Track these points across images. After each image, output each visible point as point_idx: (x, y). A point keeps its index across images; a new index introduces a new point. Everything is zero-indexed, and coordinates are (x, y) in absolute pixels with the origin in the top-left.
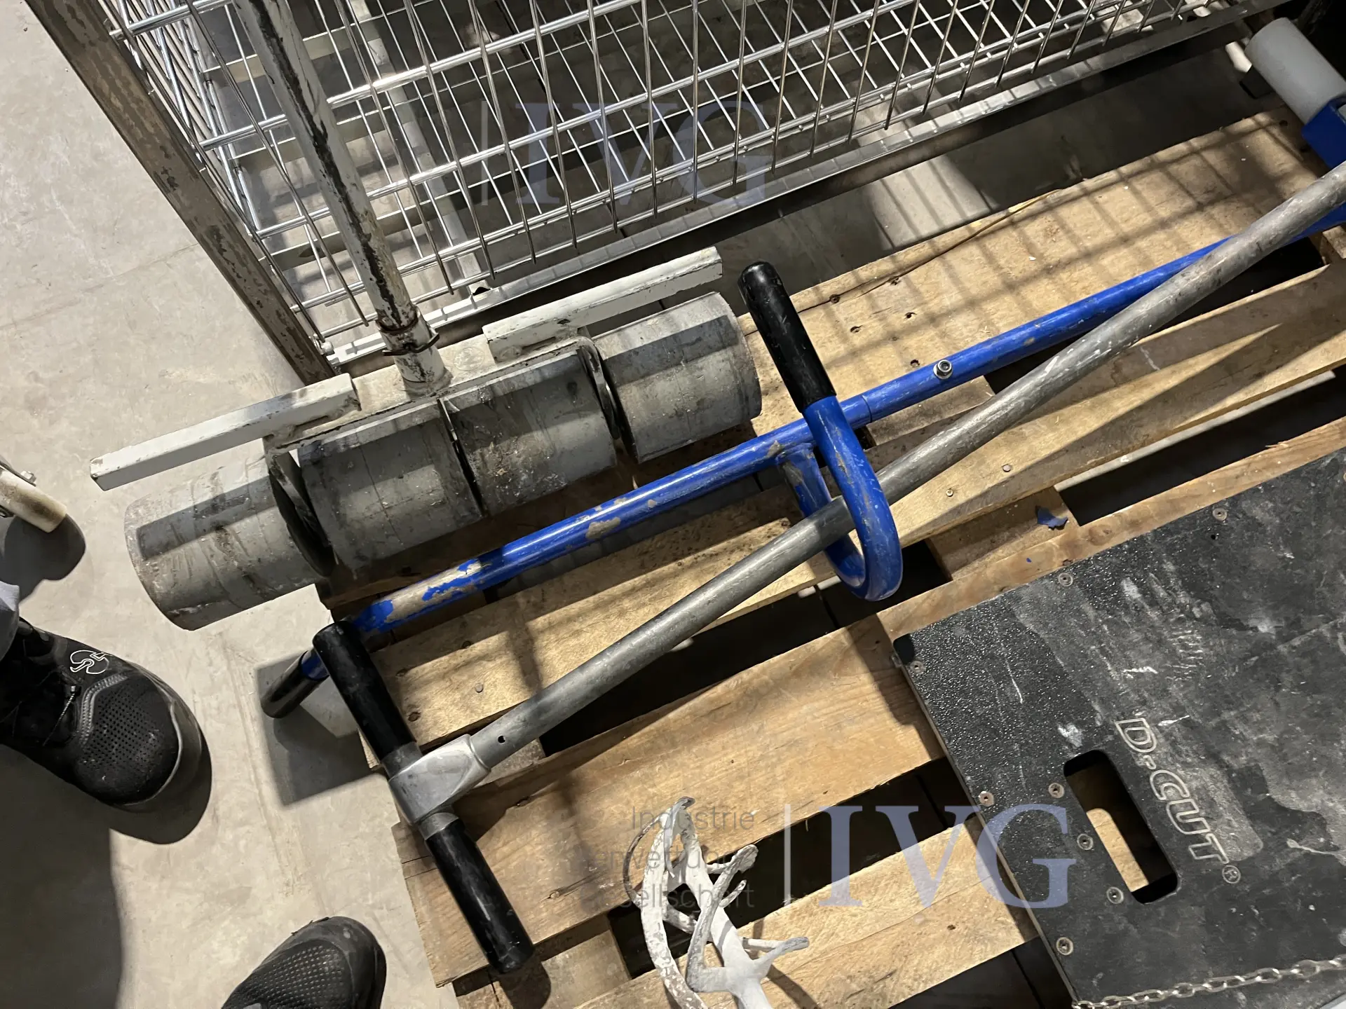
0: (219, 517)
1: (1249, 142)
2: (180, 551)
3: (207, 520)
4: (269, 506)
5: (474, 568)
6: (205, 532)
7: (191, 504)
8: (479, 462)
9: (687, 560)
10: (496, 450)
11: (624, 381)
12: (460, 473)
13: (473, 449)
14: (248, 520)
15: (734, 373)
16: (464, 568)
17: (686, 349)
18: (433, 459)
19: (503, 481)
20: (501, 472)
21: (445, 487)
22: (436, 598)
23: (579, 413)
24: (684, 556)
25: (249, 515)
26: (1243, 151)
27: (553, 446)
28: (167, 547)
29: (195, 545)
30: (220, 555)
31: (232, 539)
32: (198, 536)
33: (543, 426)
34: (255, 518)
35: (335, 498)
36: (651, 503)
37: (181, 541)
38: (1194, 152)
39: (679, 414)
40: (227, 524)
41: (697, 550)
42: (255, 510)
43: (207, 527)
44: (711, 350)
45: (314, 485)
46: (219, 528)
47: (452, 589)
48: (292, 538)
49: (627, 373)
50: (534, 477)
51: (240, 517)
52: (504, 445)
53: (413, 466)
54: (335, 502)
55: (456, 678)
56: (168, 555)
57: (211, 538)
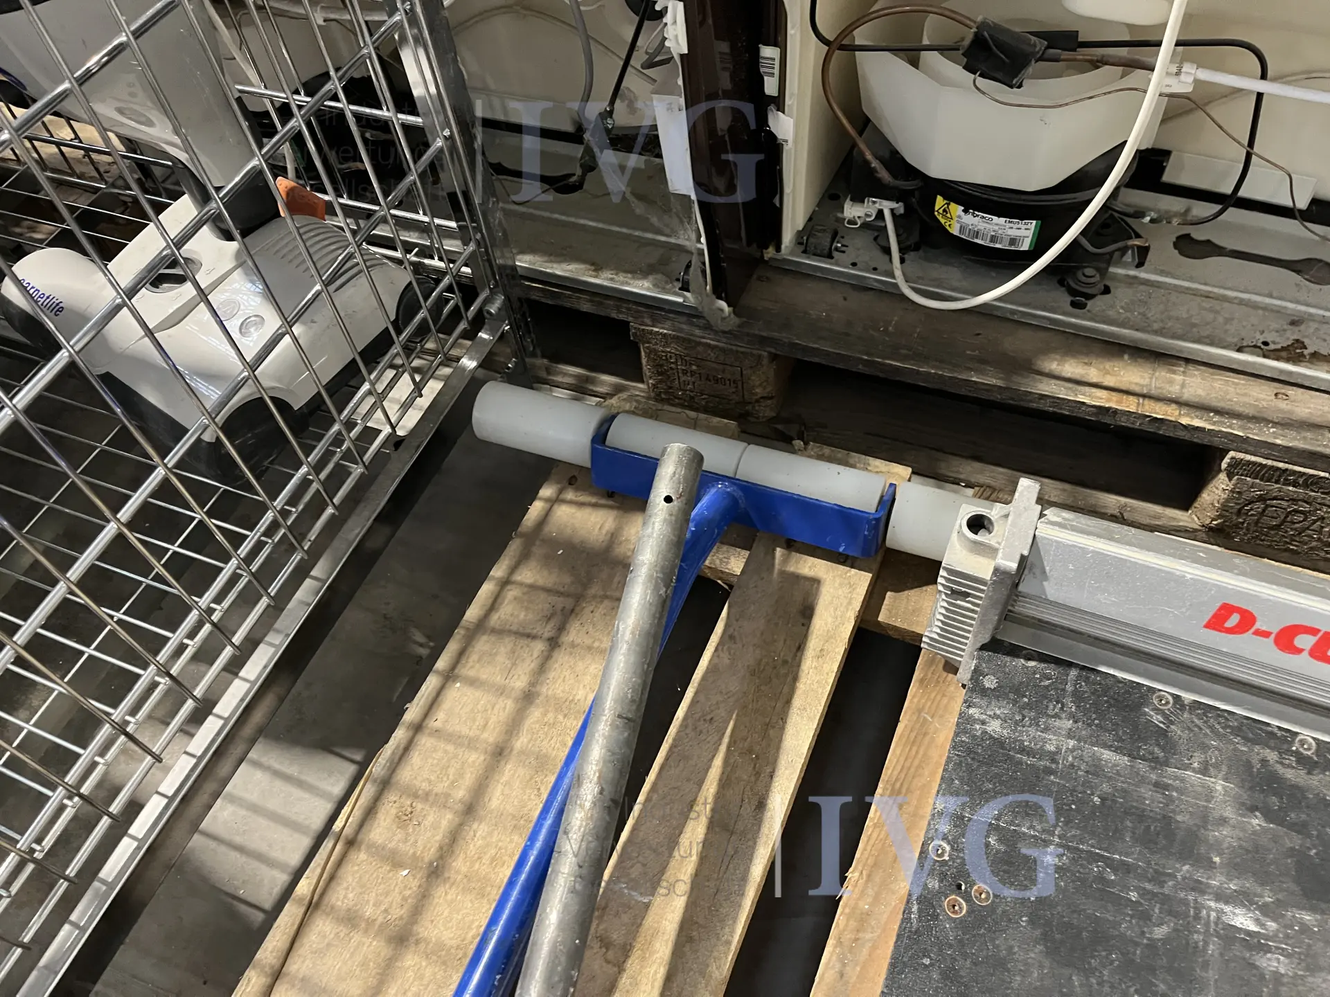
1: (551, 529)
26: (553, 543)
38: (505, 583)
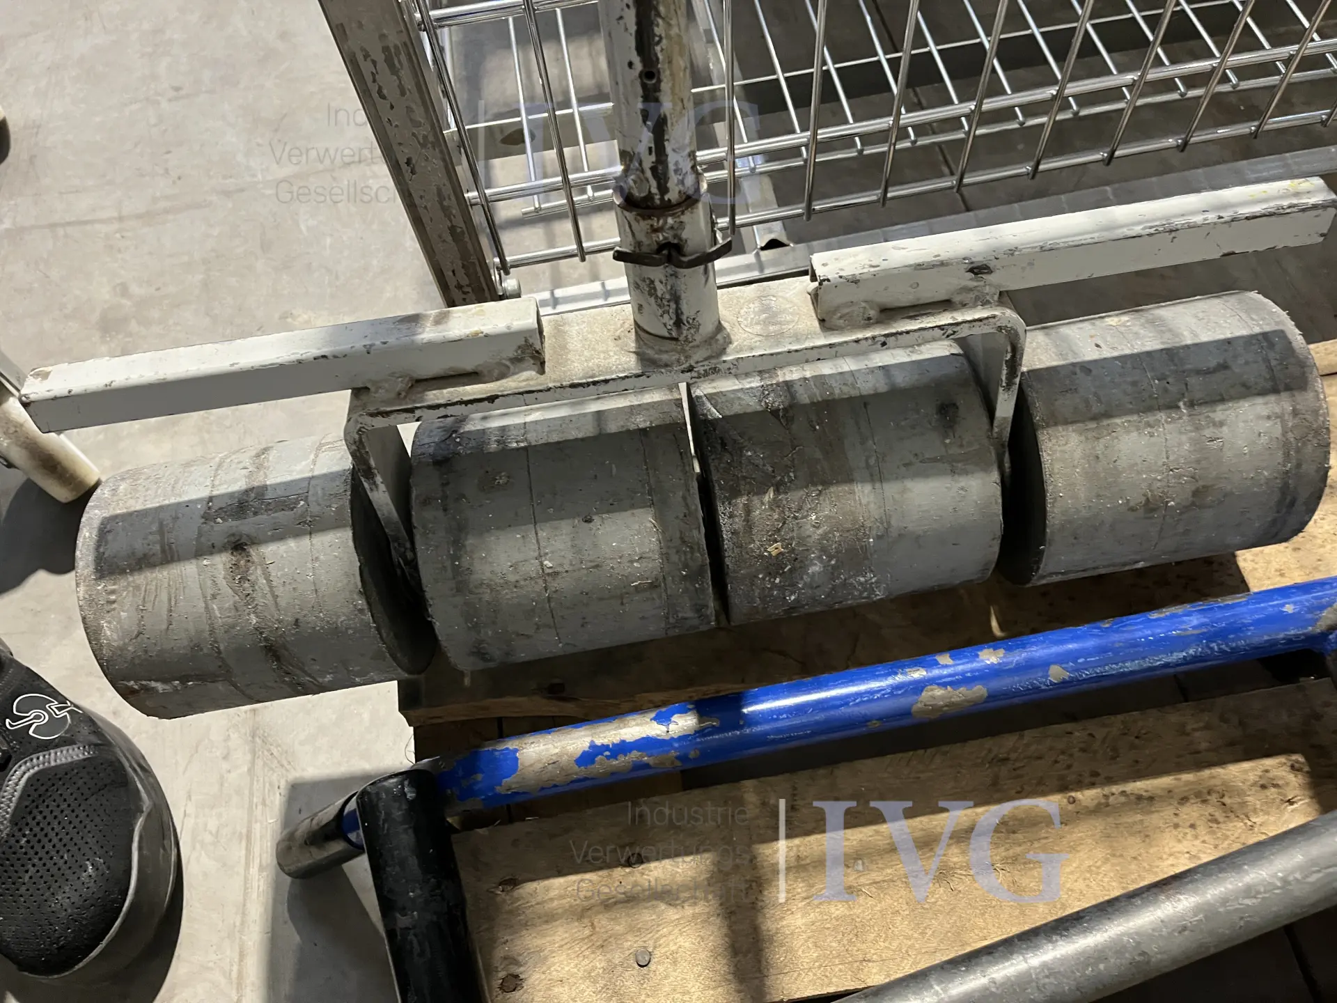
0: (246, 526)
2: (161, 577)
3: (223, 527)
4: (336, 525)
5: (684, 723)
6: (212, 550)
7: (205, 493)
8: (738, 524)
9: (1088, 796)
10: (775, 504)
11: (1056, 420)
12: (699, 535)
13: (735, 493)
14: (292, 544)
15: (1286, 445)
16: (663, 719)
17: (1193, 381)
18: (655, 499)
19: (774, 566)
20: (774, 549)
21: (665, 556)
22: (601, 765)
23: (954, 465)
24: (1080, 785)
25: (297, 534)
27: (886, 521)
28: (142, 562)
29: (189, 569)
30: (229, 597)
31: (256, 574)
32: (199, 553)
33: (876, 476)
34: (305, 542)
35: (458, 534)
36: (1057, 673)
37: (169, 556)
39: (1151, 507)
40: (256, 542)
41: (1110, 781)
42: (309, 526)
43: (220, 540)
44: (1247, 391)
45: (426, 502)
46: (238, 546)
47: (634, 755)
48: (365, 593)
49: (1065, 404)
50: (832, 572)
51: (280, 535)
52: (794, 497)
53: (616, 503)
54: (458, 544)
55: (602, 921)
56: (140, 579)
57: (220, 563)
